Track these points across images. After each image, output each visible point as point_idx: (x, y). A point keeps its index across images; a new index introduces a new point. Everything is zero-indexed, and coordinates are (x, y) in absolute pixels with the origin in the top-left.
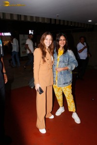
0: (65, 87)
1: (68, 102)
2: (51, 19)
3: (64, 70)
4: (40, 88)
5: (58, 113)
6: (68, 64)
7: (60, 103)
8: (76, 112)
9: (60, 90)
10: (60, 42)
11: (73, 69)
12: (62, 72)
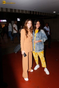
0: (40, 53)
1: (42, 62)
2: (31, 11)
3: (39, 42)
4: (24, 53)
5: (36, 68)
6: (41, 38)
7: (37, 62)
8: (46, 67)
9: (37, 54)
10: (37, 25)
11: (45, 41)
12: (38, 43)
